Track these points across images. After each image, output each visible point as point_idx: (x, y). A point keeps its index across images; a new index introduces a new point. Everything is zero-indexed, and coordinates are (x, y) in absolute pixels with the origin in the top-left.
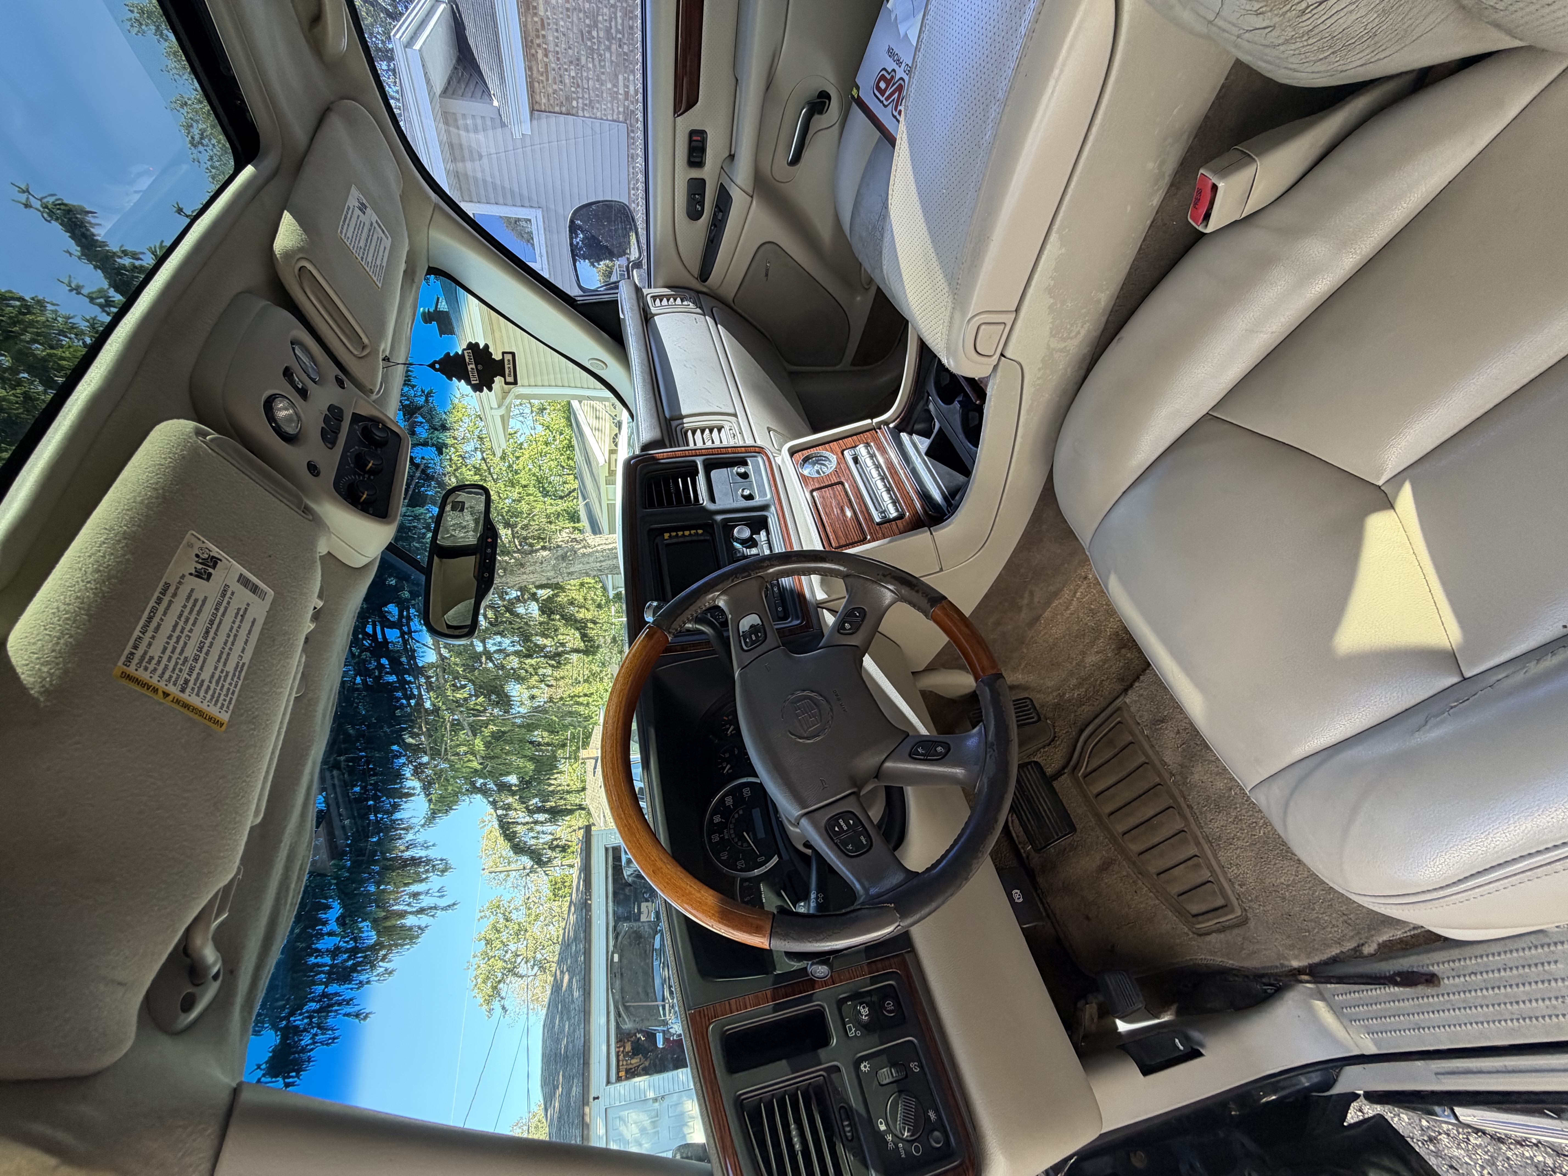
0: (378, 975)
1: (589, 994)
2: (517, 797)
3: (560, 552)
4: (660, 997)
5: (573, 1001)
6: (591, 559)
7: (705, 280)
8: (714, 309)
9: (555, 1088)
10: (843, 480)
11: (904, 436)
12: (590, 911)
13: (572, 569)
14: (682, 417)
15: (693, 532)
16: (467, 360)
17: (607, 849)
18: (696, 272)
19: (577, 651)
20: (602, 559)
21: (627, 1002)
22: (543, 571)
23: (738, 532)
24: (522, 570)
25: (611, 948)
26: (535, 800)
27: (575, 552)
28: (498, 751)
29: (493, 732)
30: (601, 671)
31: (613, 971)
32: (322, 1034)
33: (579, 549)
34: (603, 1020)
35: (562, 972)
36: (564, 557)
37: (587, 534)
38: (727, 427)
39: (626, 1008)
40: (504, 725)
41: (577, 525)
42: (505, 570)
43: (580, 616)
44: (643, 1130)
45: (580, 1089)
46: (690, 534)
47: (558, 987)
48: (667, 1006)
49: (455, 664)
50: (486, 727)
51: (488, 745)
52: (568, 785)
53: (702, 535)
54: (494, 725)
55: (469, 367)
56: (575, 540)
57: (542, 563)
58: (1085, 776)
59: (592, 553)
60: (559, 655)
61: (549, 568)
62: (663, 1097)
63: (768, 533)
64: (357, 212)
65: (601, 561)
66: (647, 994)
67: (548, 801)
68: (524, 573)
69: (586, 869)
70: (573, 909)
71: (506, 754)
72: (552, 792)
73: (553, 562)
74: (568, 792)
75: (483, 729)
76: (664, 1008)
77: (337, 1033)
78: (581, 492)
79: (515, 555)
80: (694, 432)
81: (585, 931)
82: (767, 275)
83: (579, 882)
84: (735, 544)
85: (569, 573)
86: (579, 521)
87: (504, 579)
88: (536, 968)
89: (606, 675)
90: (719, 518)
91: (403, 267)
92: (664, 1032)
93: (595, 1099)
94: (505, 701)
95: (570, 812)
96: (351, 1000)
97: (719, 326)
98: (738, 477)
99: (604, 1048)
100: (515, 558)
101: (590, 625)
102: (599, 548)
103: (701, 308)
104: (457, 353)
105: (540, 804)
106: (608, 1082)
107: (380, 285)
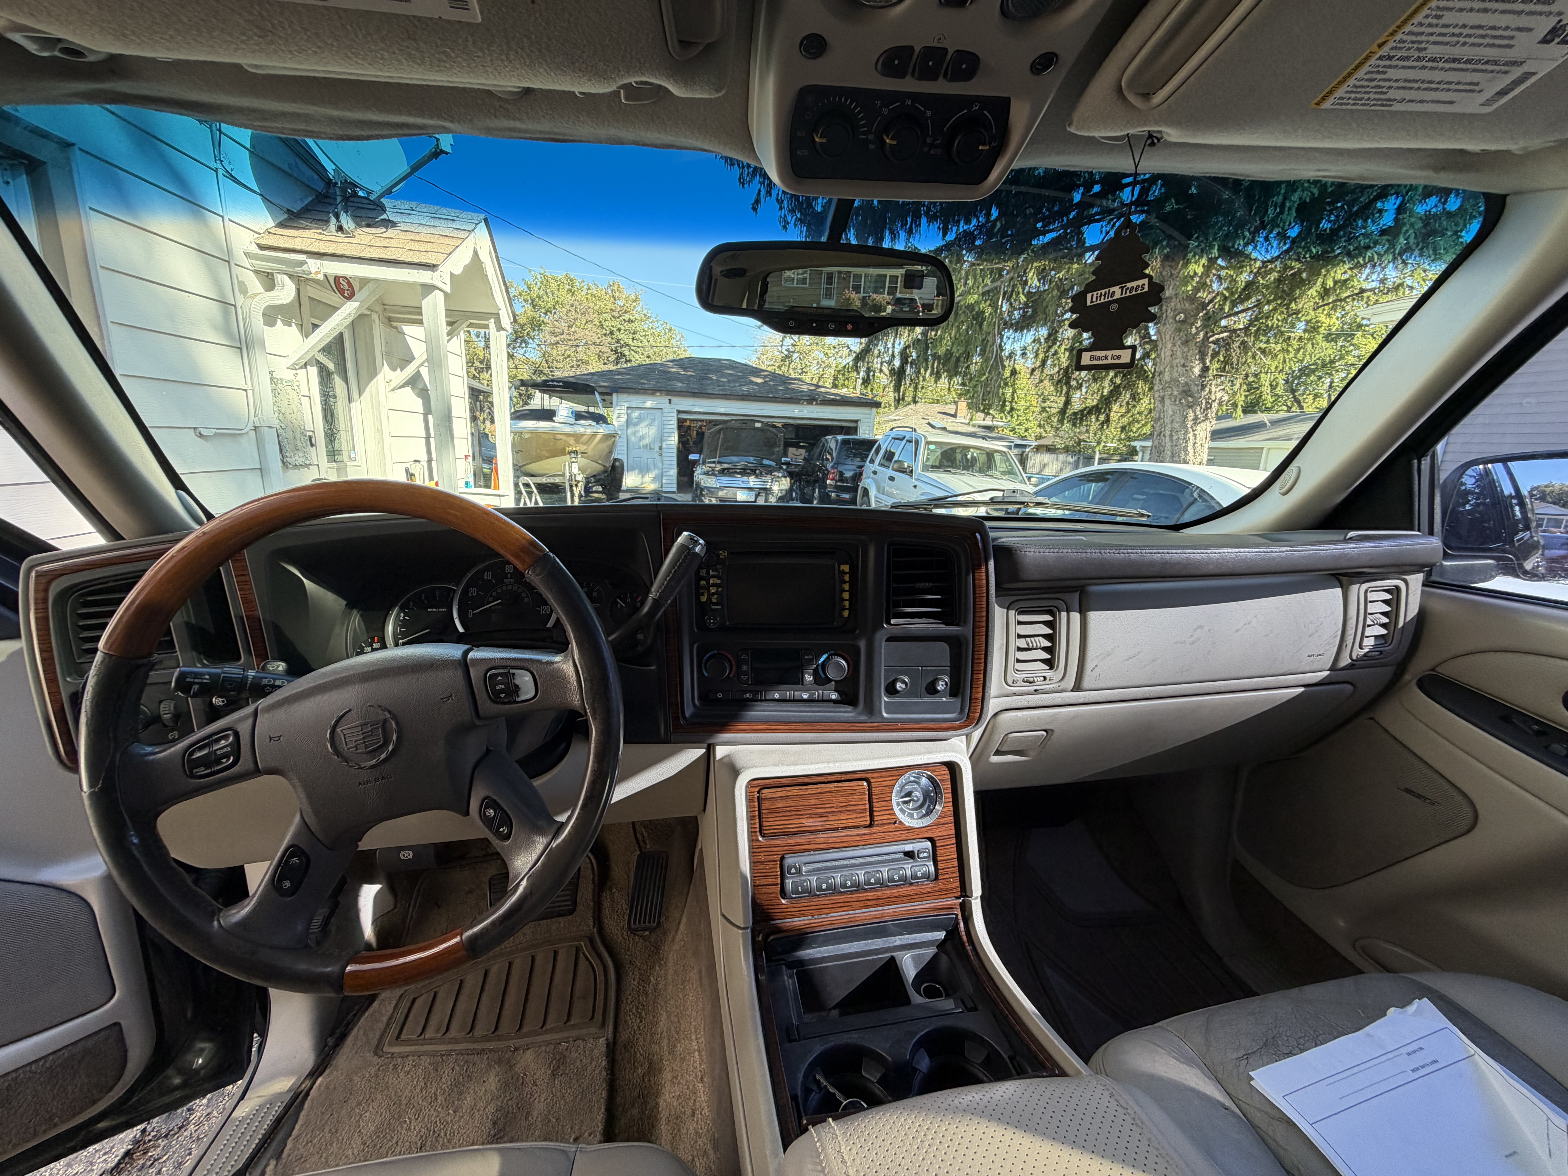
0: (785, 216)
1: (743, 400)
2: (920, 337)
3: (1194, 389)
4: (722, 460)
5: (740, 385)
6: (1176, 426)
7: (1421, 685)
8: (1349, 688)
9: (685, 369)
10: (875, 829)
11: (941, 935)
12: (808, 403)
13: (1167, 402)
14: (1083, 612)
15: (847, 604)
16: (1129, 285)
17: (856, 421)
18: (1448, 671)
19: (1067, 403)
20: (1175, 437)
21: (724, 434)
22: (1172, 367)
23: (839, 665)
24: (1179, 342)
25: (765, 420)
26: (914, 355)
27: (1190, 407)
28: (962, 318)
29: (983, 312)
30: (1052, 426)
31: (746, 422)
32: (748, 173)
33: (1194, 412)
34: (722, 410)
35: (766, 376)
36: (1187, 392)
37: (1214, 422)
38: (1049, 674)
39: (719, 432)
40: (989, 324)
41: (1239, 409)
42: (1183, 322)
43: (1115, 407)
44: (642, 438)
45: (678, 389)
46: (844, 600)
47: (755, 372)
48: (713, 465)
49: (1069, 268)
50: (990, 305)
51: (971, 307)
52: (923, 388)
53: (841, 616)
54: (991, 314)
55: (1117, 289)
56: (1209, 406)
57: (1184, 366)
58: (578, 949)
59: (1186, 427)
60: (1068, 383)
61: (1175, 375)
62: (661, 454)
63: (835, 702)
64: (1545, 25)
65: (1171, 436)
66: (727, 449)
67: (911, 367)
68: (1174, 345)
69: (844, 402)
70: (812, 388)
71: (958, 326)
72: (919, 372)
73: (1182, 380)
74: (916, 388)
75: (989, 302)
76: (714, 462)
77: (746, 186)
78: (1298, 416)
79: (1202, 334)
80: (1049, 624)
81: (791, 398)
82: (1408, 791)
83: (833, 394)
84: (825, 656)
85: (1163, 398)
86: (1245, 412)
87: (1171, 321)
88: (786, 353)
89: (1046, 431)
90: (862, 644)
91: (1472, 147)
92: (699, 460)
93: (670, 400)
94: (1022, 325)
95: (897, 388)
96: (770, 195)
97: (1302, 689)
98: (931, 679)
99: (701, 410)
100: (1197, 334)
101: (1102, 417)
102: (1191, 435)
103: (1351, 666)
104: (1147, 265)
105: (909, 360)
106: (679, 412)
107: (1327, 105)
